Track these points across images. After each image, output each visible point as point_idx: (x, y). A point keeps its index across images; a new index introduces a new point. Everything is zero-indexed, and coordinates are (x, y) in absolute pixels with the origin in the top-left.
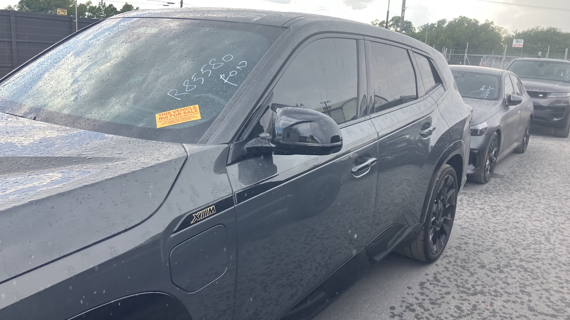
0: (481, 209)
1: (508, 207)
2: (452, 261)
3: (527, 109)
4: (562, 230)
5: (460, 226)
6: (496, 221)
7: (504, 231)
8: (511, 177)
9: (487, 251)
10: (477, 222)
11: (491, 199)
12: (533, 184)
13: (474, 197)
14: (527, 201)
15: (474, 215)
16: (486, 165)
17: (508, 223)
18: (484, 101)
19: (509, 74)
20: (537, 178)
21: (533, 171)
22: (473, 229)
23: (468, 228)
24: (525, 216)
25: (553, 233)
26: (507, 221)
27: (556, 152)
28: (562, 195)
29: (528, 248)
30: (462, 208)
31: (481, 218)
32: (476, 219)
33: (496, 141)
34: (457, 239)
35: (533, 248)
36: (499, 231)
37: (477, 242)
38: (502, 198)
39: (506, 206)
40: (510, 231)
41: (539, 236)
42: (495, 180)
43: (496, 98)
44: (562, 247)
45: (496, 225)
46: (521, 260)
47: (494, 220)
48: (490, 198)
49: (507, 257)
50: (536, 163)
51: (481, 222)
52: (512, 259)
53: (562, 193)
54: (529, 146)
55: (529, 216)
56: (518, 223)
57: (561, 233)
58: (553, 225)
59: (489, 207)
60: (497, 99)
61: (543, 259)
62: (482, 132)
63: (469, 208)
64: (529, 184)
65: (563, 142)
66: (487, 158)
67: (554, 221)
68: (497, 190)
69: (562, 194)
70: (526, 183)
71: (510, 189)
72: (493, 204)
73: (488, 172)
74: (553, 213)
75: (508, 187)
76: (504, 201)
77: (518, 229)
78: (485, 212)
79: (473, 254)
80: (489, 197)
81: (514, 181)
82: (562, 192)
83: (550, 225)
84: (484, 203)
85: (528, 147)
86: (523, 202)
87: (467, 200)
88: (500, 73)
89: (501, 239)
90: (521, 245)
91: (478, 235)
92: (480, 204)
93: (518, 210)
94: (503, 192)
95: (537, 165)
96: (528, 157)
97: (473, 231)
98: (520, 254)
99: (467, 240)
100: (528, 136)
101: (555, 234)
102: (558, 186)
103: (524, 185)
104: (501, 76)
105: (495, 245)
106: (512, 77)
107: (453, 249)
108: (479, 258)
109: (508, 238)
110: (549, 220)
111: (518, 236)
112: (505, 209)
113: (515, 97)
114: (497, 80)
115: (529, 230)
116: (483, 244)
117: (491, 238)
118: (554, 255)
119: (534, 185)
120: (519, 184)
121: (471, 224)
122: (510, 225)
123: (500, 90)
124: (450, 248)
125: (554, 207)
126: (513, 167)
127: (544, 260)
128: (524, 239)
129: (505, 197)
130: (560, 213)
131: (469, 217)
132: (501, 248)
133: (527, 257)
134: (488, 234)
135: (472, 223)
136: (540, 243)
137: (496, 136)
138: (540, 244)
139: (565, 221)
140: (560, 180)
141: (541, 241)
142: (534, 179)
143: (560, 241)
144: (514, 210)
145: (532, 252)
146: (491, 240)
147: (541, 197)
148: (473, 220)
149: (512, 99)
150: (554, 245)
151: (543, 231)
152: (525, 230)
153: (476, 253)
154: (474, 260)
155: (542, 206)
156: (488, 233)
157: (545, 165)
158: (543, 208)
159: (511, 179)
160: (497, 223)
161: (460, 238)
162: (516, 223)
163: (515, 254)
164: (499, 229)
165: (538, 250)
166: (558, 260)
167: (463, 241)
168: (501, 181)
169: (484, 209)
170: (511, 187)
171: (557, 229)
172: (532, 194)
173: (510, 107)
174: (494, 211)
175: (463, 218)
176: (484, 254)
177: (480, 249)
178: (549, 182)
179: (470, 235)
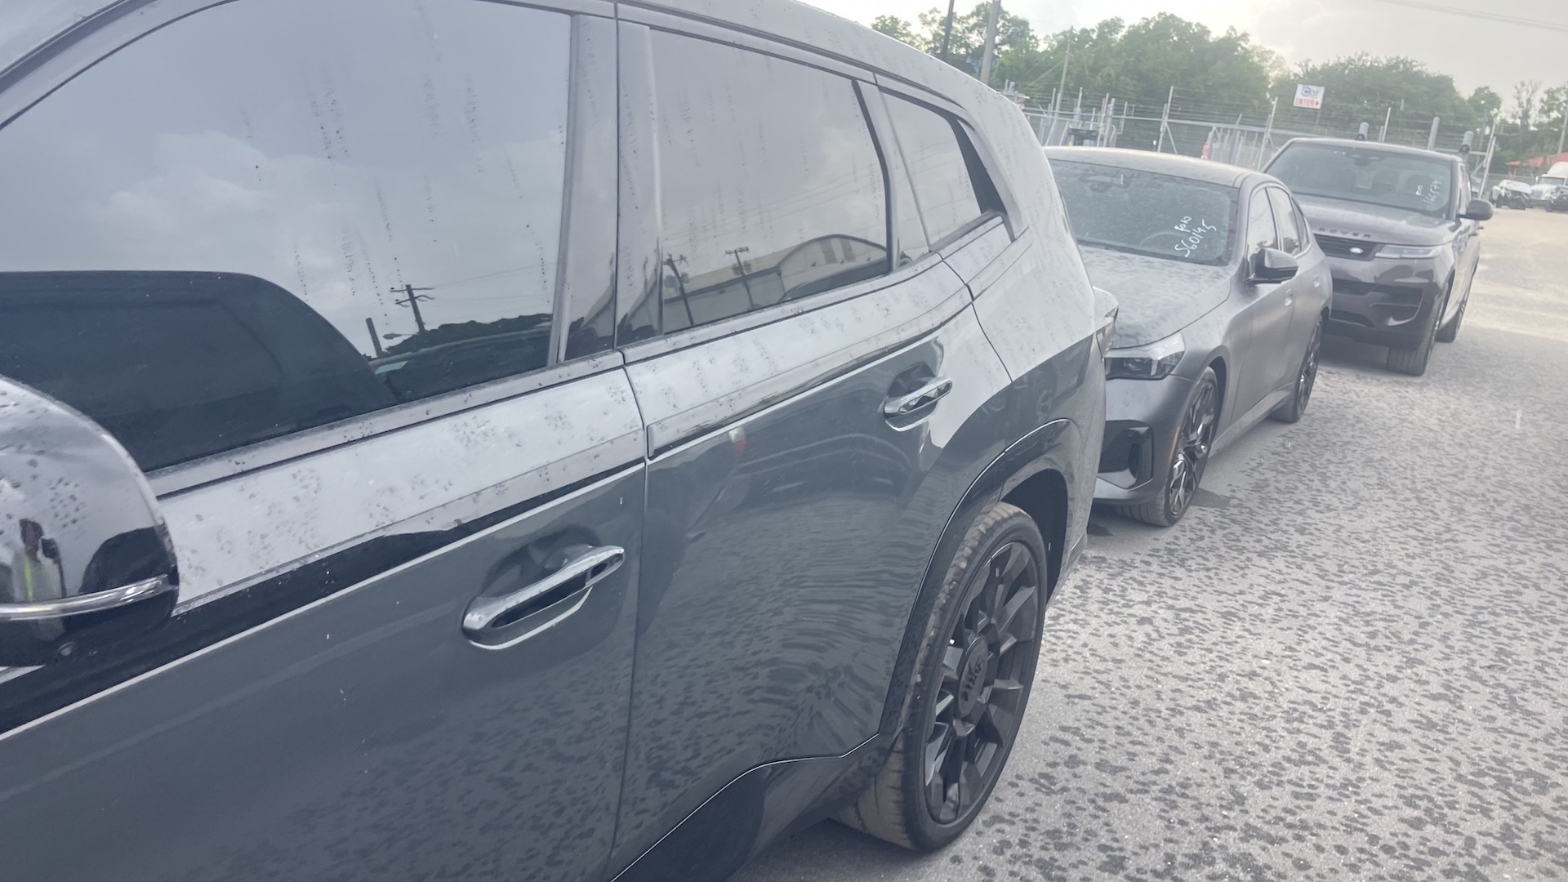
0: (1143, 621)
1: (1228, 616)
2: (1015, 840)
3: (1313, 292)
4: (1388, 706)
5: (1064, 687)
6: (1185, 670)
7: (1206, 712)
8: (1249, 504)
9: (1139, 795)
10: (1125, 672)
11: (1179, 585)
12: (1312, 528)
13: (1127, 575)
14: (1289, 592)
15: (1116, 645)
16: (1172, 469)
17: (1222, 677)
18: (1183, 264)
19: (1265, 185)
20: (1329, 508)
21: (1317, 484)
22: (1106, 701)
23: (1089, 698)
24: (1278, 649)
25: (1360, 717)
26: (1219, 670)
27: (1387, 421)
28: (1394, 571)
29: (1275, 779)
30: (1082, 616)
31: (1139, 656)
32: (1121, 661)
33: (1211, 395)
34: (1045, 743)
35: (1290, 782)
36: (1188, 708)
37: (1109, 756)
38: (1215, 582)
39: (1225, 610)
40: (1224, 712)
41: (1315, 730)
42: (1200, 514)
43: (1219, 258)
44: (1386, 774)
45: (1182, 686)
46: (1249, 832)
47: (1179, 666)
48: (1177, 579)
49: (1204, 819)
50: (1328, 455)
51: (1136, 673)
52: (1218, 829)
53: (1395, 562)
54: (1314, 399)
55: (1291, 649)
56: (1252, 675)
57: (1384, 719)
58: (1362, 684)
59: (1169, 615)
60: (1221, 262)
61: (1320, 826)
62: (1164, 368)
63: (1104, 617)
64: (1301, 531)
65: (1410, 389)
66: (1176, 448)
67: (1365, 670)
68: (1203, 550)
69: (1394, 567)
70: (1294, 526)
71: (1244, 548)
72: (1184, 603)
73: (1181, 491)
74: (1363, 638)
75: (1238, 540)
76: (1220, 593)
77: (1251, 700)
78: (1154, 635)
79: (1091, 808)
80: (1174, 575)
81: (1256, 518)
82: (1395, 559)
83: (1352, 687)
84: (1156, 598)
85: (1310, 402)
86: (1278, 594)
87: (1103, 586)
88: (1239, 180)
89: (1191, 742)
90: (1255, 766)
91: (1118, 728)
92: (1142, 603)
93: (1260, 628)
94: (1220, 556)
95: (1332, 462)
96: (1308, 435)
97: (1103, 710)
98: (1246, 807)
99: (1079, 749)
100: (1312, 372)
101: (1364, 720)
102: (1387, 539)
103: (1285, 532)
104: (1240, 189)
105: (1168, 767)
106: (1273, 192)
107: (1024, 785)
108: (1107, 824)
109: (1214, 739)
110: (1351, 665)
111: (1248, 728)
112: (1219, 622)
113: (1278, 257)
114: (1227, 200)
115: (1285, 706)
116: (1130, 764)
117: (1160, 739)
118: (1356, 812)
119: (1316, 533)
120: (1271, 529)
121: (1100, 683)
122: (1229, 686)
123: (1234, 233)
124: (1015, 780)
125: (1369, 614)
126: (1260, 469)
127: (1321, 832)
128: (1267, 741)
129: (1225, 577)
130: (1388, 638)
131: (1100, 652)
132: (1188, 779)
133: (1268, 818)
134: (1150, 722)
135: (1103, 677)
136: (1317, 757)
137: (1211, 381)
138: (1315, 764)
139: (1399, 668)
140: (1392, 515)
141: (1320, 750)
142: (1317, 511)
143: (1379, 750)
144: (1247, 626)
145: (1284, 797)
146: (1158, 749)
147: (1333, 577)
148: (1110, 665)
149: (1267, 264)
150: (1360, 766)
151: (1330, 710)
152: (1271, 704)
153: (1100, 802)
154: (1090, 834)
155: (1333, 613)
156: (1153, 715)
157: (1353, 465)
158: (1336, 620)
159: (1251, 512)
160: (1185, 679)
161: (1056, 740)
162: (1247, 679)
163: (1230, 809)
164: (1190, 702)
165: (1306, 790)
166: (1369, 829)
167: (1066, 752)
168: (1219, 519)
169: (1151, 623)
170: (1248, 541)
171: (1372, 701)
172: (1309, 566)
173: (1261, 286)
174: (1185, 631)
175: (1078, 657)
176: (1126, 807)
177: (1117, 785)
178: (1362, 525)
179: (1093, 724)
